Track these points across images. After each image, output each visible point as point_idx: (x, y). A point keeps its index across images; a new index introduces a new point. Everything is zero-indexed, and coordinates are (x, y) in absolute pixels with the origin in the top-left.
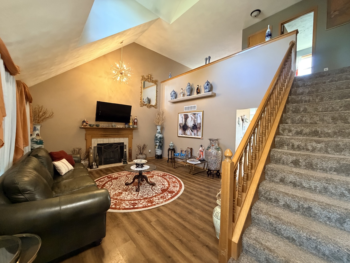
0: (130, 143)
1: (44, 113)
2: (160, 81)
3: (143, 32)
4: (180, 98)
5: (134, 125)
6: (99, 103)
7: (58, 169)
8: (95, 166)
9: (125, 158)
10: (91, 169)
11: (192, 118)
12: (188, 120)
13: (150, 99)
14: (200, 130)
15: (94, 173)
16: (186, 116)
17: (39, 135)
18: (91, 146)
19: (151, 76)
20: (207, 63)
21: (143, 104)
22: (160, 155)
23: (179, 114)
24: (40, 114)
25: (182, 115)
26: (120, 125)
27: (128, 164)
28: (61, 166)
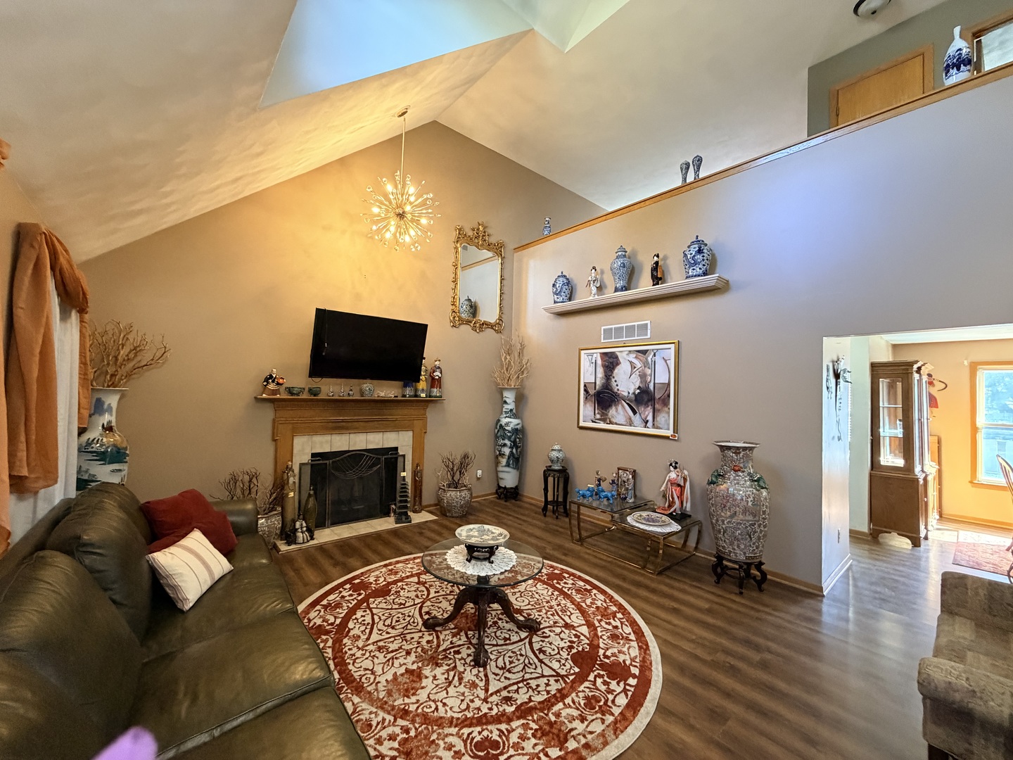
0: (418, 447)
1: (135, 348)
2: (511, 246)
3: (471, 81)
4: (586, 297)
5: (432, 386)
6: (322, 315)
7: (169, 586)
8: (302, 532)
9: (401, 501)
10: (289, 544)
11: (633, 366)
12: (616, 371)
13: (475, 302)
14: (666, 409)
15: (300, 562)
16: (611, 360)
17: (115, 428)
18: (292, 462)
19: (486, 230)
20: (690, 178)
21: (457, 322)
22: (512, 488)
23: (583, 352)
24: (122, 352)
25: (595, 355)
26: (387, 390)
27: (413, 522)
28: (183, 570)
